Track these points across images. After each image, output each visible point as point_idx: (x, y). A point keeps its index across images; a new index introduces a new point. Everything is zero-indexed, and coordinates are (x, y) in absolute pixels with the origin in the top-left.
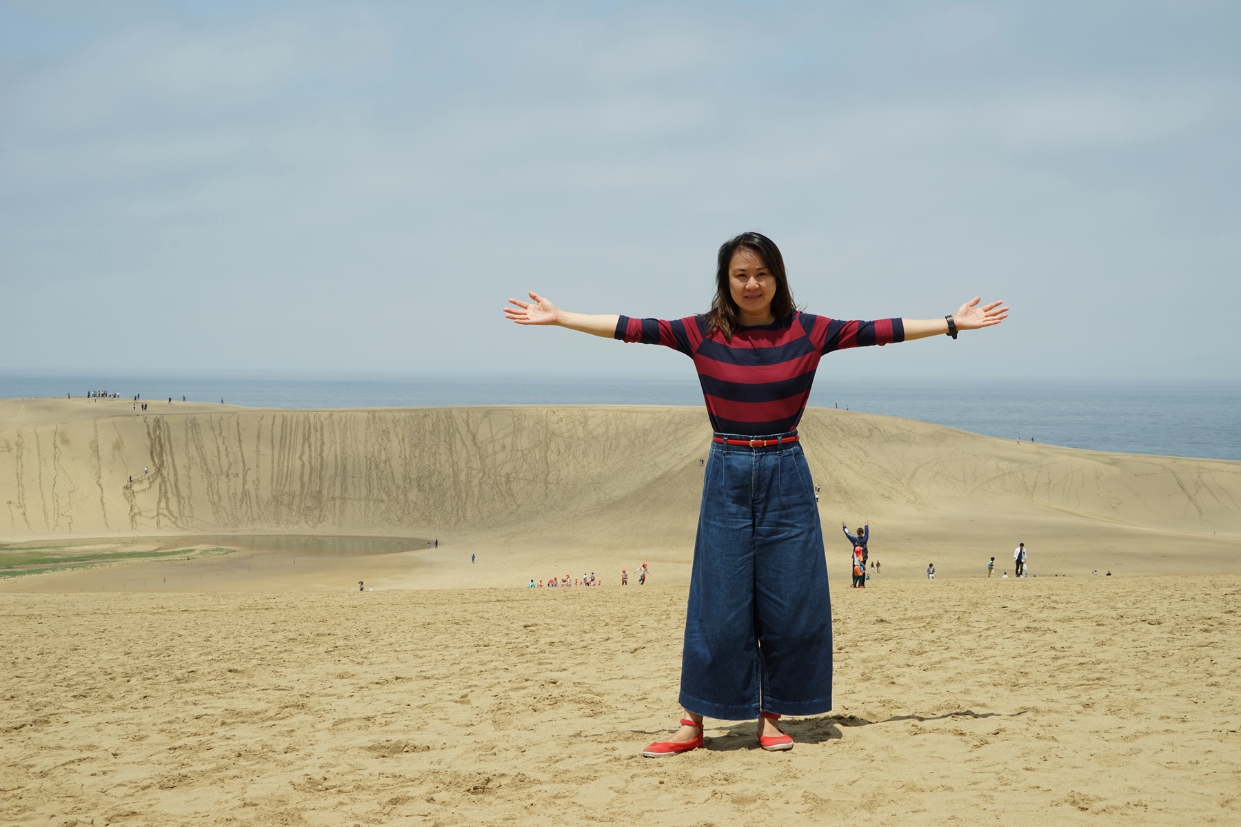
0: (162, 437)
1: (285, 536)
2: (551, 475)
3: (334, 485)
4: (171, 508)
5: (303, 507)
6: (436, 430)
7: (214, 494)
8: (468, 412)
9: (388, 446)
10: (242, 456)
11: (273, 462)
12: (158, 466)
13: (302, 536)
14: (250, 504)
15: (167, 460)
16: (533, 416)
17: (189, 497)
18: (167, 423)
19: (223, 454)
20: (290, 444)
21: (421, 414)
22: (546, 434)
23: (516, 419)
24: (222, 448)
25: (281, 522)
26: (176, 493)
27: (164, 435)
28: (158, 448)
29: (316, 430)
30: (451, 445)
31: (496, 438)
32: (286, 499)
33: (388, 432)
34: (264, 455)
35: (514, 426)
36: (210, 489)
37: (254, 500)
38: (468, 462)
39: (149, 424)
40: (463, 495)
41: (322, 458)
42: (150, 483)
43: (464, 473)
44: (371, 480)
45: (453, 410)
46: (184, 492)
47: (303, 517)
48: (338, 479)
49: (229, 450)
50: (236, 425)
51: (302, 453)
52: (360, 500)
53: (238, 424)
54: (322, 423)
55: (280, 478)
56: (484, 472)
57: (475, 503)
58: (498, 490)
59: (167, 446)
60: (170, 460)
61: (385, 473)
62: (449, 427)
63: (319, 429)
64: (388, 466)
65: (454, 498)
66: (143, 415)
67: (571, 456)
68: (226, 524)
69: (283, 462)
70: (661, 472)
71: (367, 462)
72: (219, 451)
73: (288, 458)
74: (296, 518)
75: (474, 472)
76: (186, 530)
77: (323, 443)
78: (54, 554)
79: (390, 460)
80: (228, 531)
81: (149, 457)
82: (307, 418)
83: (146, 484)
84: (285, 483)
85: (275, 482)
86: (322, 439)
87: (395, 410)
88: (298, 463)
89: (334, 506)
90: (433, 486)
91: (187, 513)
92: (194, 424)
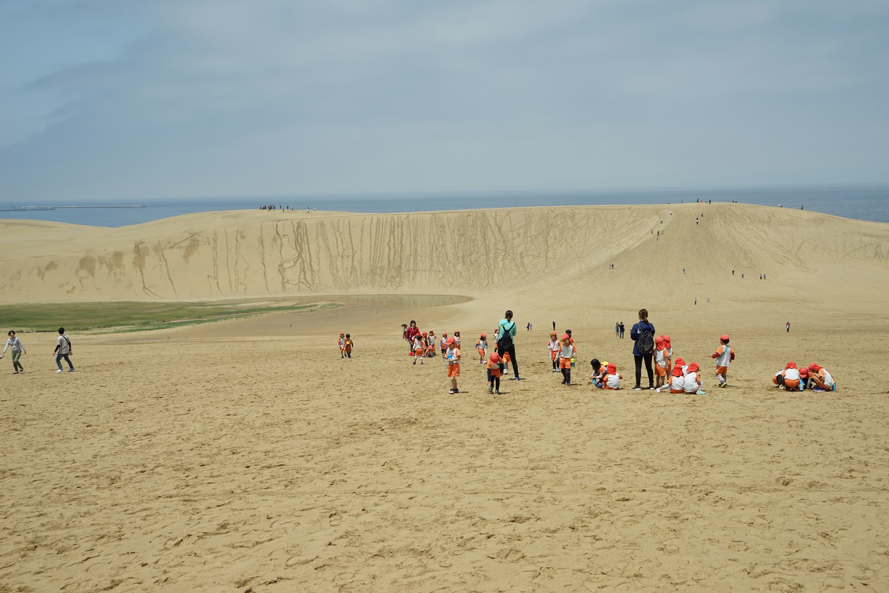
0: (302, 233)
2: (549, 253)
3: (409, 262)
4: (307, 278)
5: (389, 276)
7: (334, 269)
8: (496, 213)
9: (444, 236)
10: (352, 244)
11: (371, 248)
12: (300, 251)
13: (388, 295)
14: (357, 275)
15: (305, 248)
16: (538, 214)
17: (318, 271)
18: (305, 224)
19: (340, 243)
20: (382, 235)
21: (465, 214)
22: (547, 226)
23: (527, 216)
24: (339, 240)
26: (310, 269)
28: (300, 241)
29: (398, 226)
30: (484, 234)
31: (514, 229)
32: (378, 271)
33: (444, 227)
34: (365, 243)
35: (526, 220)
36: (331, 266)
37: (359, 272)
38: (495, 245)
39: (294, 225)
40: (492, 267)
41: (402, 244)
42: (295, 263)
43: (493, 252)
44: (433, 258)
45: (486, 211)
46: (315, 268)
47: (389, 283)
48: (412, 258)
49: (344, 240)
50: (348, 224)
51: (389, 242)
52: (425, 271)
54: (402, 222)
55: (375, 258)
56: (506, 252)
57: (500, 271)
58: (514, 263)
59: (305, 239)
60: (307, 247)
61: (442, 253)
62: (483, 222)
63: (400, 226)
64: (444, 249)
65: (486, 269)
66: (291, 220)
67: (564, 239)
68: (341, 288)
69: (377, 248)
70: (623, 249)
71: (430, 246)
72: (337, 241)
73: (381, 245)
75: (499, 251)
76: (316, 292)
77: (402, 235)
78: (231, 309)
79: (445, 245)
80: (342, 292)
81: (294, 246)
82: (393, 219)
83: (292, 263)
84: (378, 261)
85: (372, 260)
86: (402, 232)
87: (449, 212)
88: (387, 248)
89: (409, 275)
90: (473, 262)
91: (317, 281)
92: (322, 224)
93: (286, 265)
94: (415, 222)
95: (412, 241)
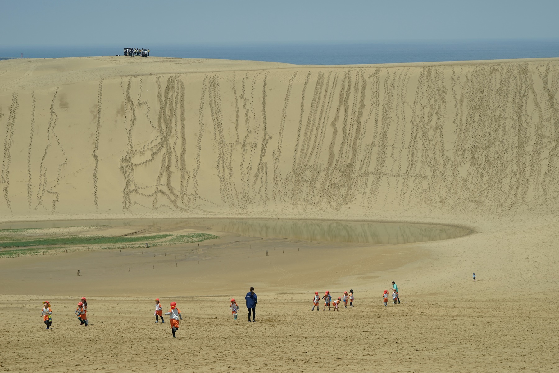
0: (175, 99)
3: (370, 158)
4: (172, 184)
5: (328, 184)
6: (505, 88)
7: (225, 168)
9: (442, 109)
10: (265, 122)
11: (299, 129)
12: (165, 134)
14: (266, 180)
15: (176, 127)
18: (183, 84)
19: (242, 119)
20: (323, 107)
21: (488, 69)
24: (242, 113)
25: (299, 202)
26: (180, 167)
28: (168, 113)
29: (357, 89)
30: (520, 107)
32: (309, 174)
33: (444, 92)
34: (290, 121)
36: (221, 162)
37: (271, 175)
39: (161, 84)
40: (528, 170)
41: (359, 124)
42: (153, 154)
43: (532, 142)
44: (415, 152)
46: (191, 165)
47: (326, 196)
48: (376, 149)
49: (250, 114)
50: (263, 85)
51: (337, 118)
52: (398, 175)
53: (265, 83)
54: (365, 81)
55: (305, 148)
59: (179, 110)
60: (179, 127)
61: (433, 142)
62: (521, 84)
63: (360, 89)
64: (438, 134)
66: (156, 74)
68: (234, 204)
69: (312, 130)
71: (413, 128)
72: (237, 116)
73: (319, 124)
74: (318, 197)
75: (545, 140)
76: (186, 210)
77: (362, 106)
79: (441, 126)
81: (156, 124)
83: (148, 155)
84: (311, 155)
85: (299, 153)
86: (362, 101)
87: (457, 65)
88: (330, 130)
89: (366, 182)
91: (190, 190)
92: (213, 84)
93: (136, 160)
94: (389, 82)
95: (380, 117)
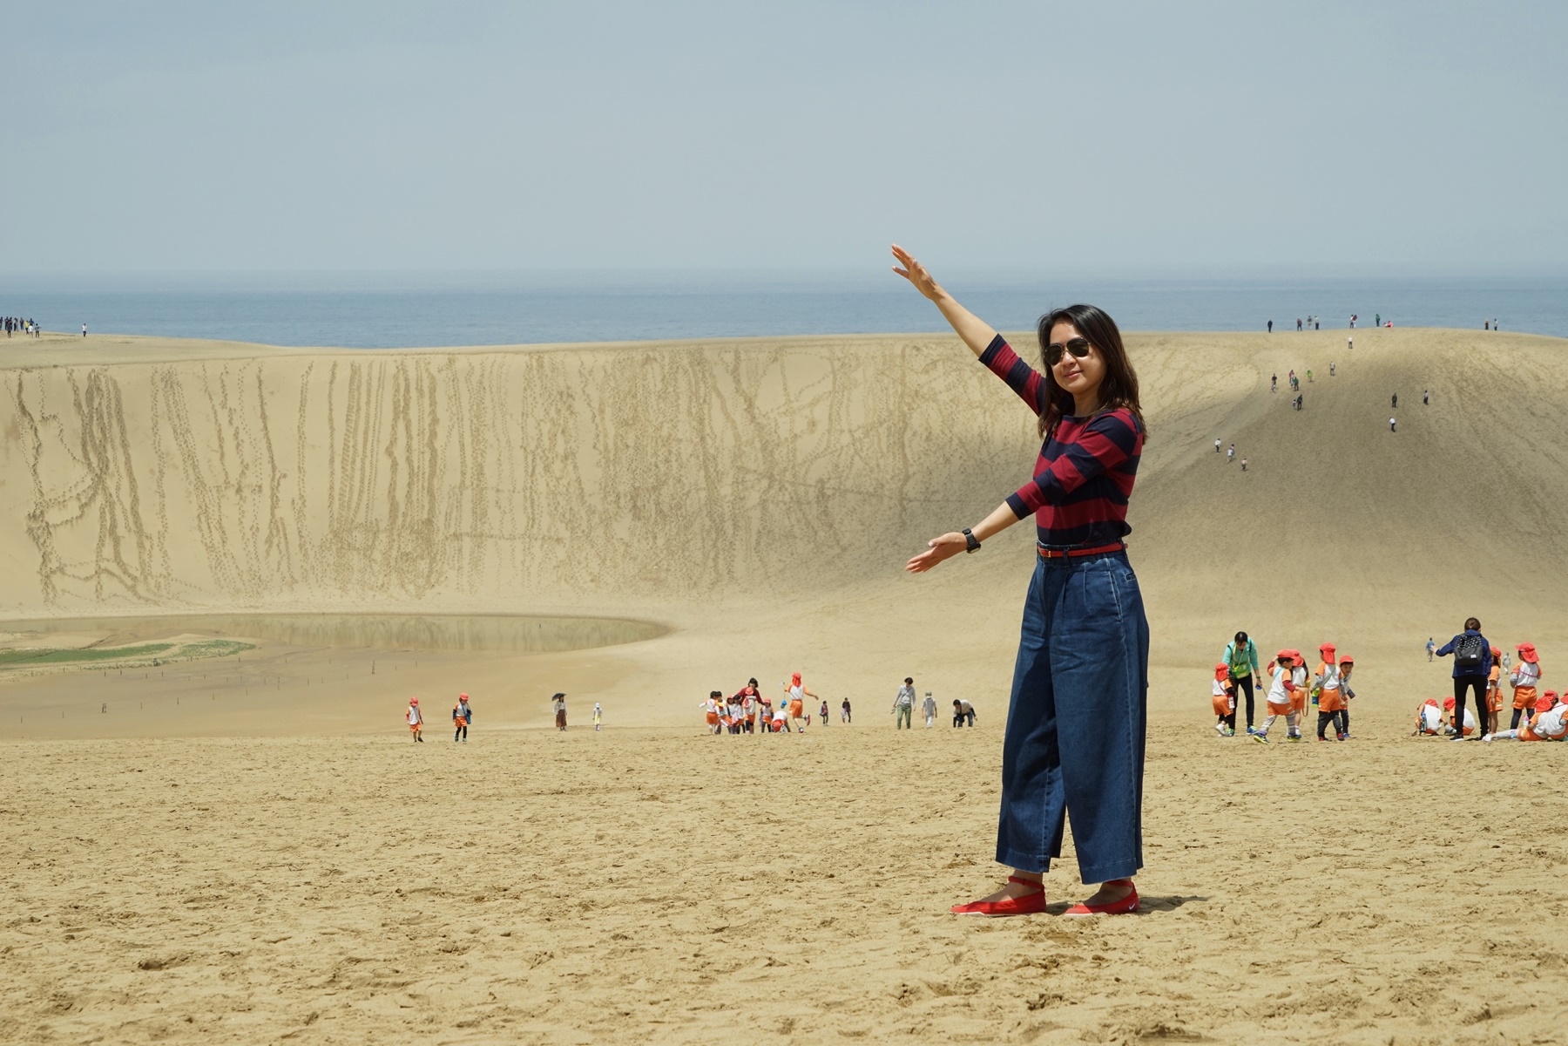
0: (105, 410)
1: (359, 614)
2: (911, 483)
3: (459, 508)
4: (124, 557)
5: (394, 553)
6: (671, 389)
7: (213, 529)
8: (737, 353)
9: (570, 425)
10: (270, 448)
11: (332, 461)
12: (97, 471)
13: (393, 614)
14: (287, 549)
15: (115, 459)
16: (873, 357)
18: (115, 382)
19: (230, 444)
20: (367, 422)
21: (639, 357)
22: (902, 396)
23: (837, 364)
24: (228, 434)
25: (349, 586)
26: (133, 528)
27: (108, 407)
28: (98, 434)
29: (421, 392)
30: (701, 421)
31: (795, 405)
32: (359, 538)
33: (570, 396)
34: (313, 446)
35: (835, 379)
36: (203, 519)
37: (294, 540)
38: (737, 456)
39: (77, 384)
40: (728, 526)
41: (434, 451)
42: (82, 507)
43: (729, 480)
44: (536, 497)
45: (706, 347)
46: (151, 525)
47: (394, 576)
48: (468, 494)
49: (242, 435)
50: (257, 384)
51: (393, 442)
52: (512, 538)
53: (260, 382)
54: (432, 378)
55: (347, 494)
56: (771, 478)
57: (753, 542)
58: (800, 515)
59: (116, 429)
60: (121, 459)
61: (564, 482)
62: (697, 383)
63: (426, 391)
64: (570, 468)
65: (709, 532)
66: (66, 366)
69: (354, 462)
71: (526, 458)
72: (221, 439)
73: (364, 452)
74: (381, 577)
75: (750, 477)
76: (156, 603)
77: (435, 421)
79: (574, 454)
80: (239, 606)
81: (79, 453)
82: (402, 368)
83: (73, 509)
84: (358, 505)
85: (336, 502)
86: (433, 412)
87: (585, 349)
88: (384, 463)
89: (460, 551)
90: (666, 509)
91: (157, 568)
92: (170, 383)
93: (53, 516)
94: (475, 380)
95: (468, 440)
